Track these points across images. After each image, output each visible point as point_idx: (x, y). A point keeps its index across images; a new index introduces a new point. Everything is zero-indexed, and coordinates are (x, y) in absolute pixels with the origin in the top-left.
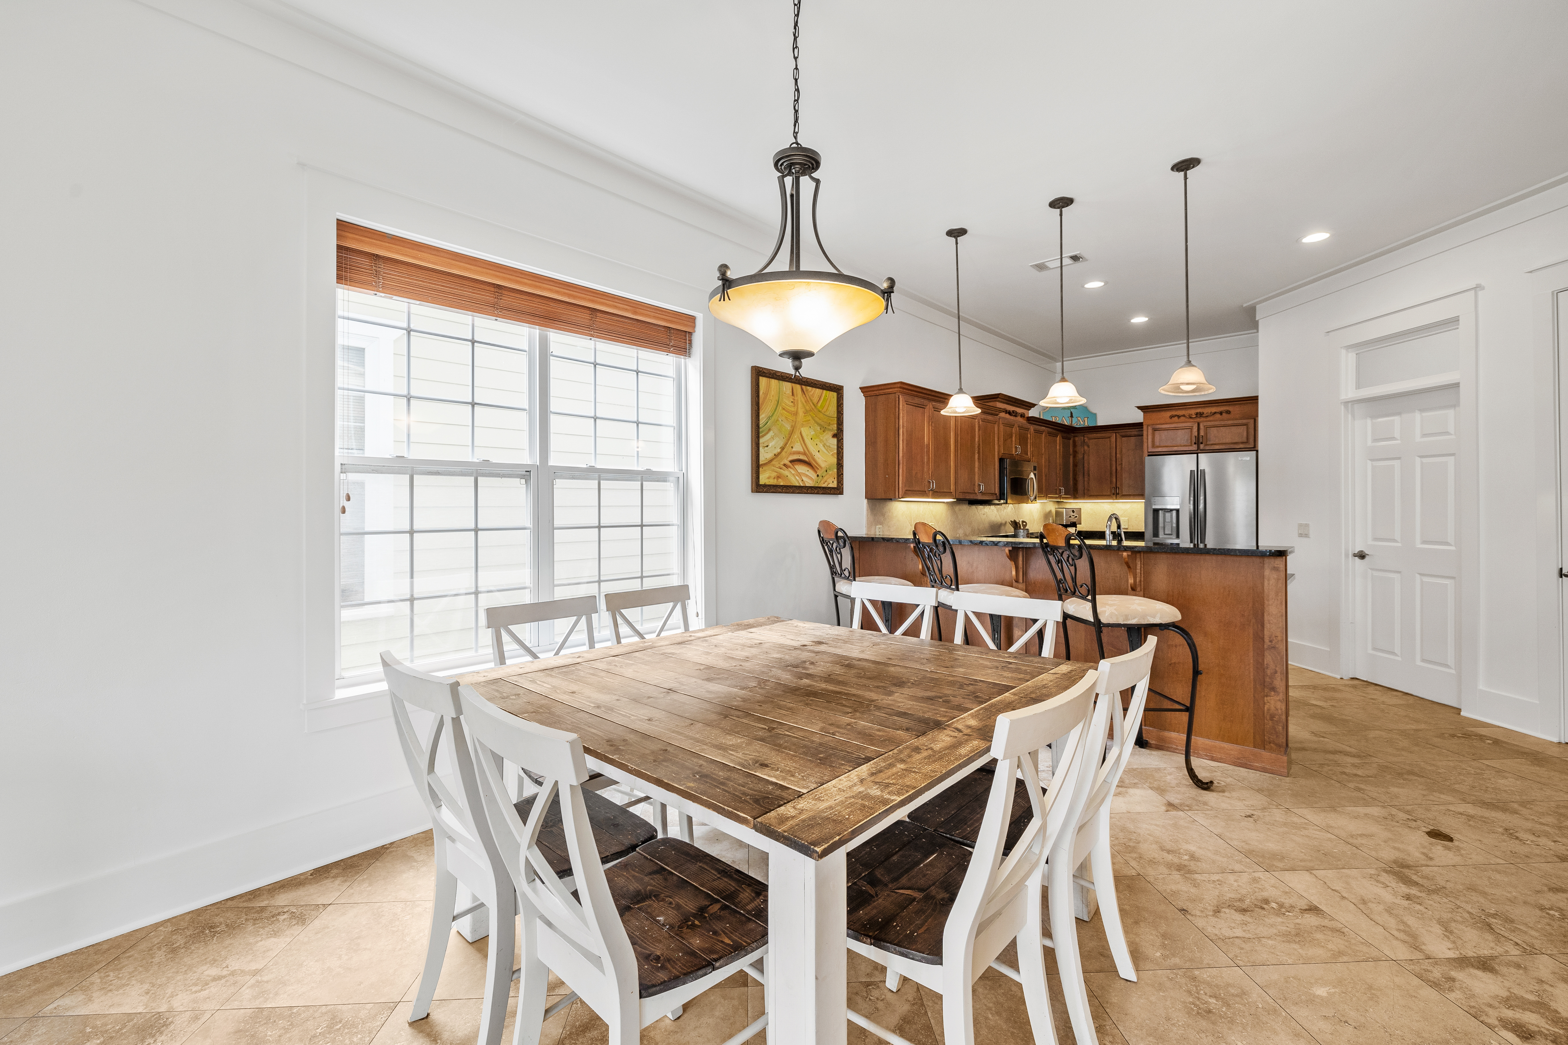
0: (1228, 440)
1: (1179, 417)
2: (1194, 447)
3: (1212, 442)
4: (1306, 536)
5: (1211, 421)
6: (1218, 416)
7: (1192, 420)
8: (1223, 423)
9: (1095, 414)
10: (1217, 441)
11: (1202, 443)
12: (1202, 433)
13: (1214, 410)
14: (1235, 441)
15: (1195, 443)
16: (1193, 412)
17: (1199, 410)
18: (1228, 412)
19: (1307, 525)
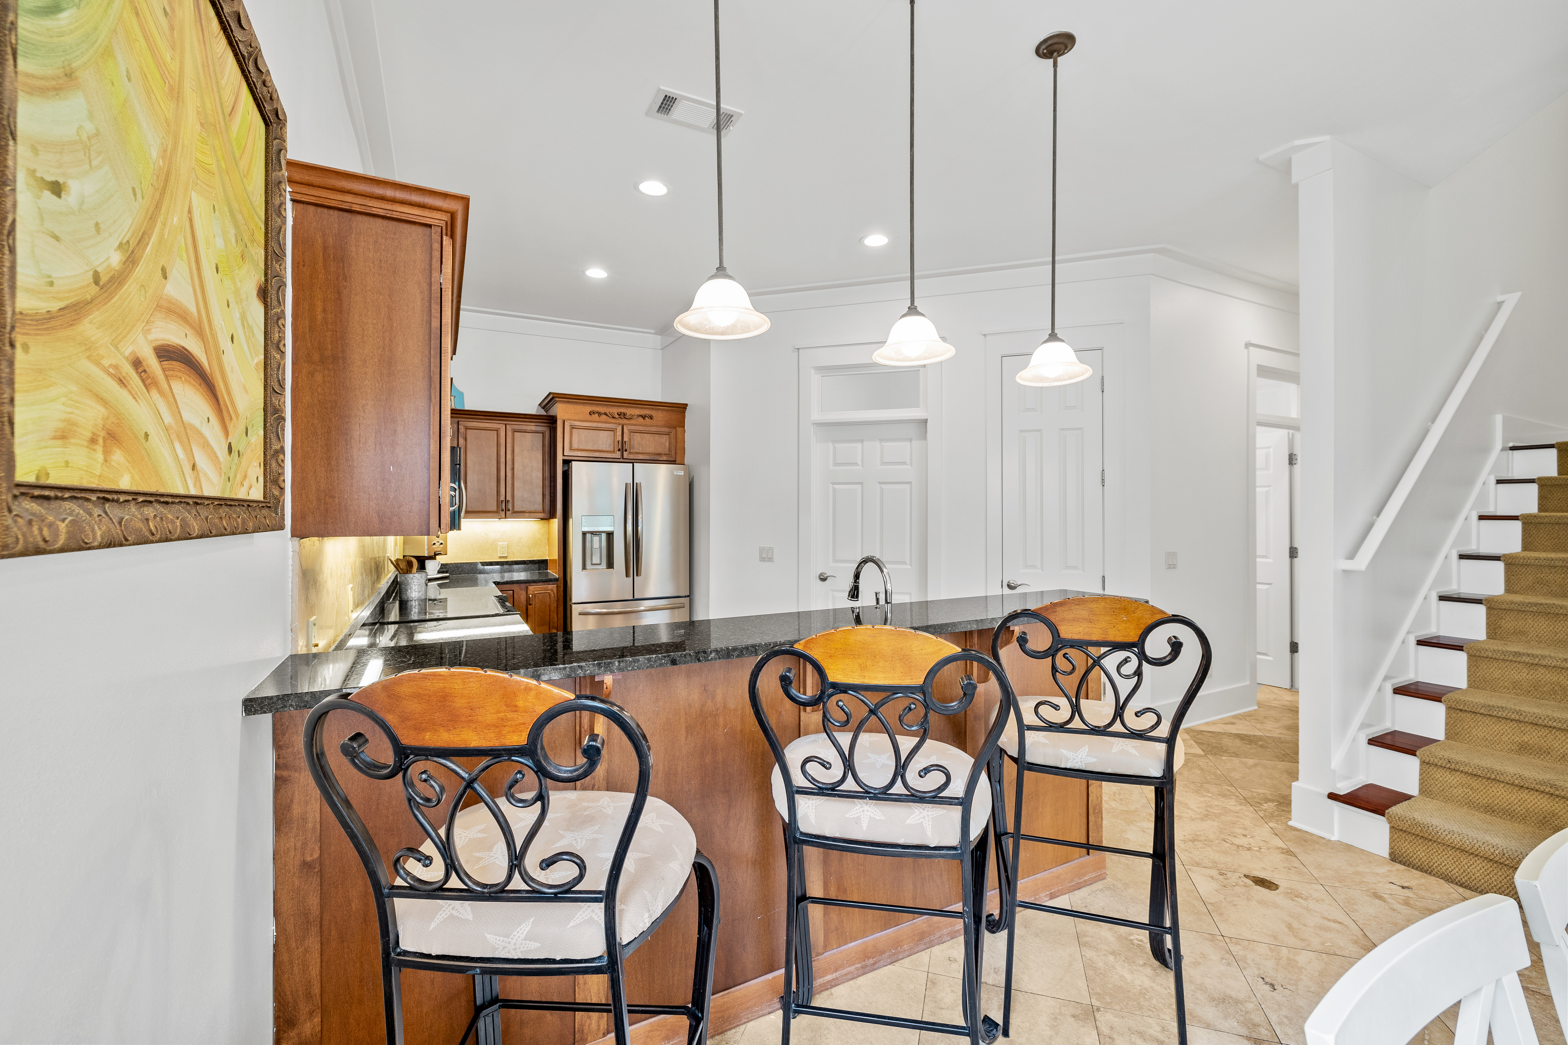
0: (651, 450)
1: (600, 414)
2: (618, 455)
3: (636, 451)
4: (770, 560)
5: (635, 425)
6: (641, 419)
7: (614, 421)
8: (646, 429)
9: (462, 394)
10: (641, 450)
11: (626, 451)
12: (626, 439)
13: (637, 412)
14: (658, 452)
15: (619, 450)
16: (615, 411)
17: (622, 410)
18: (651, 417)
19: (771, 549)
